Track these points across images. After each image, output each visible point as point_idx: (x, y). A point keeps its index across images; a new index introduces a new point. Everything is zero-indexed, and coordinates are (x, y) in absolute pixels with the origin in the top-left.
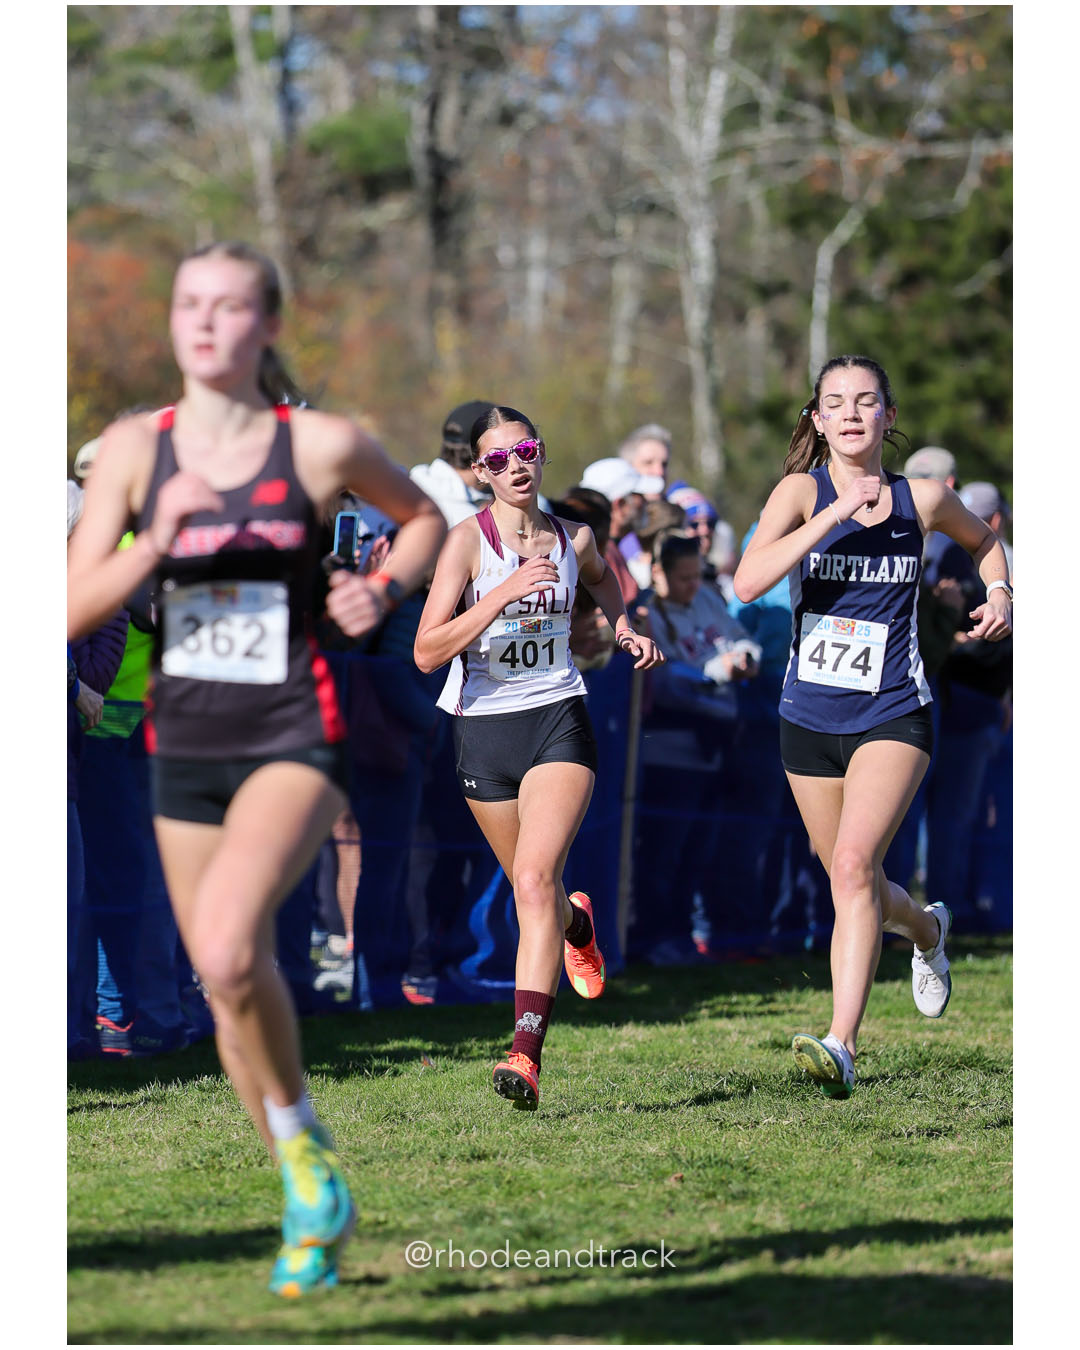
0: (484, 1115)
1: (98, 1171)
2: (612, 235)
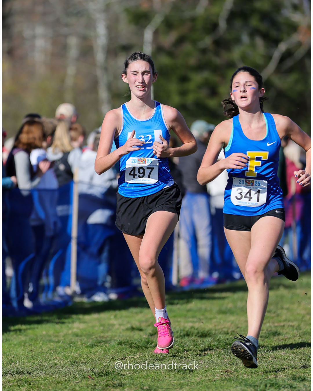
2: (68, 25)
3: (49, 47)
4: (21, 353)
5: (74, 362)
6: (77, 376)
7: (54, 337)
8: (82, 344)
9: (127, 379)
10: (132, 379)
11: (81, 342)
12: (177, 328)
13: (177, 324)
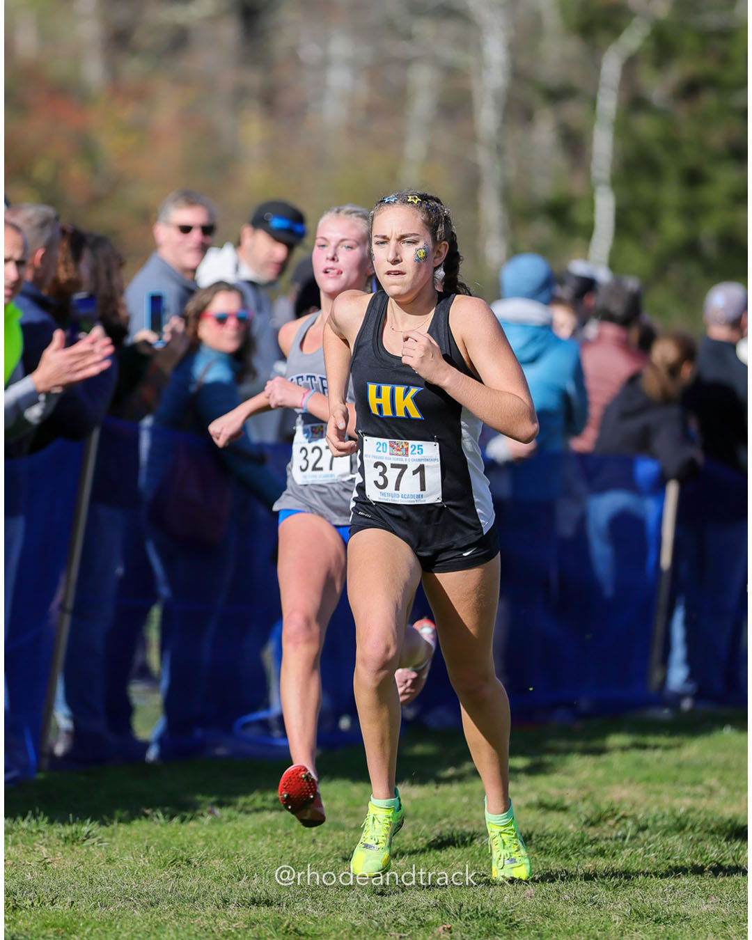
0: (264, 863)
2: (409, 37)
3: (363, 90)
4: (263, 854)
7: (348, 817)
9: (526, 934)
11: (413, 833)
12: (654, 810)
13: (653, 797)
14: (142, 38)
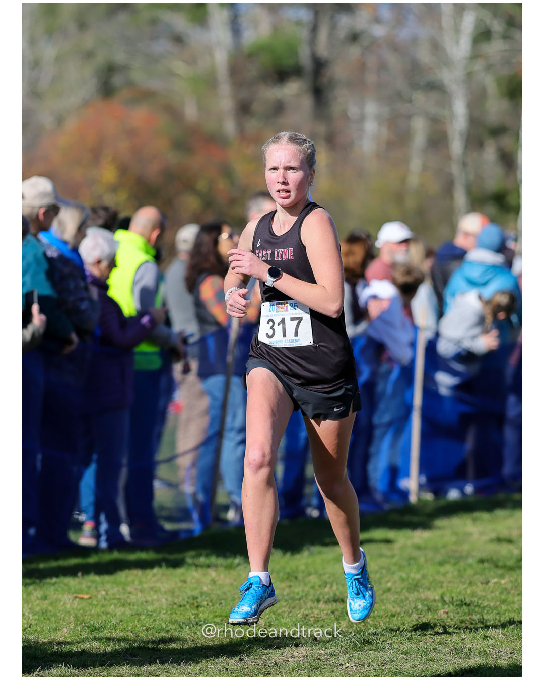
1: (132, 607)
2: (410, 101)
3: (385, 133)
5: (415, 587)
6: (420, 607)
8: (426, 561)
10: (498, 613)
14: (256, 107)
